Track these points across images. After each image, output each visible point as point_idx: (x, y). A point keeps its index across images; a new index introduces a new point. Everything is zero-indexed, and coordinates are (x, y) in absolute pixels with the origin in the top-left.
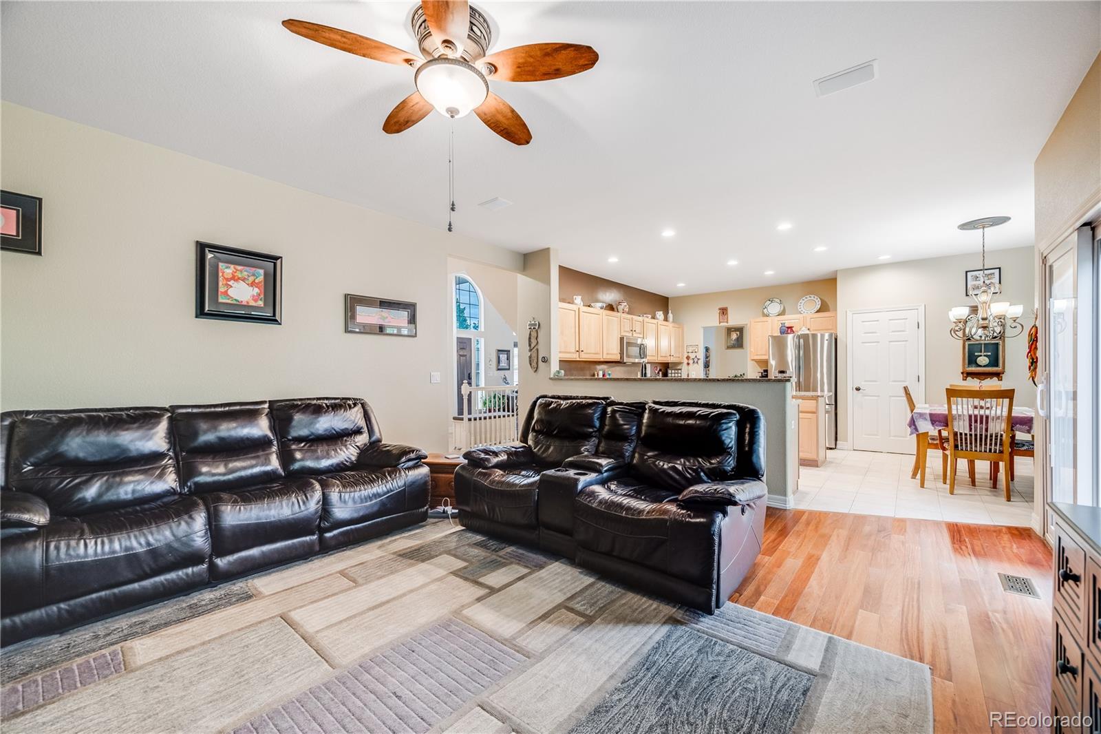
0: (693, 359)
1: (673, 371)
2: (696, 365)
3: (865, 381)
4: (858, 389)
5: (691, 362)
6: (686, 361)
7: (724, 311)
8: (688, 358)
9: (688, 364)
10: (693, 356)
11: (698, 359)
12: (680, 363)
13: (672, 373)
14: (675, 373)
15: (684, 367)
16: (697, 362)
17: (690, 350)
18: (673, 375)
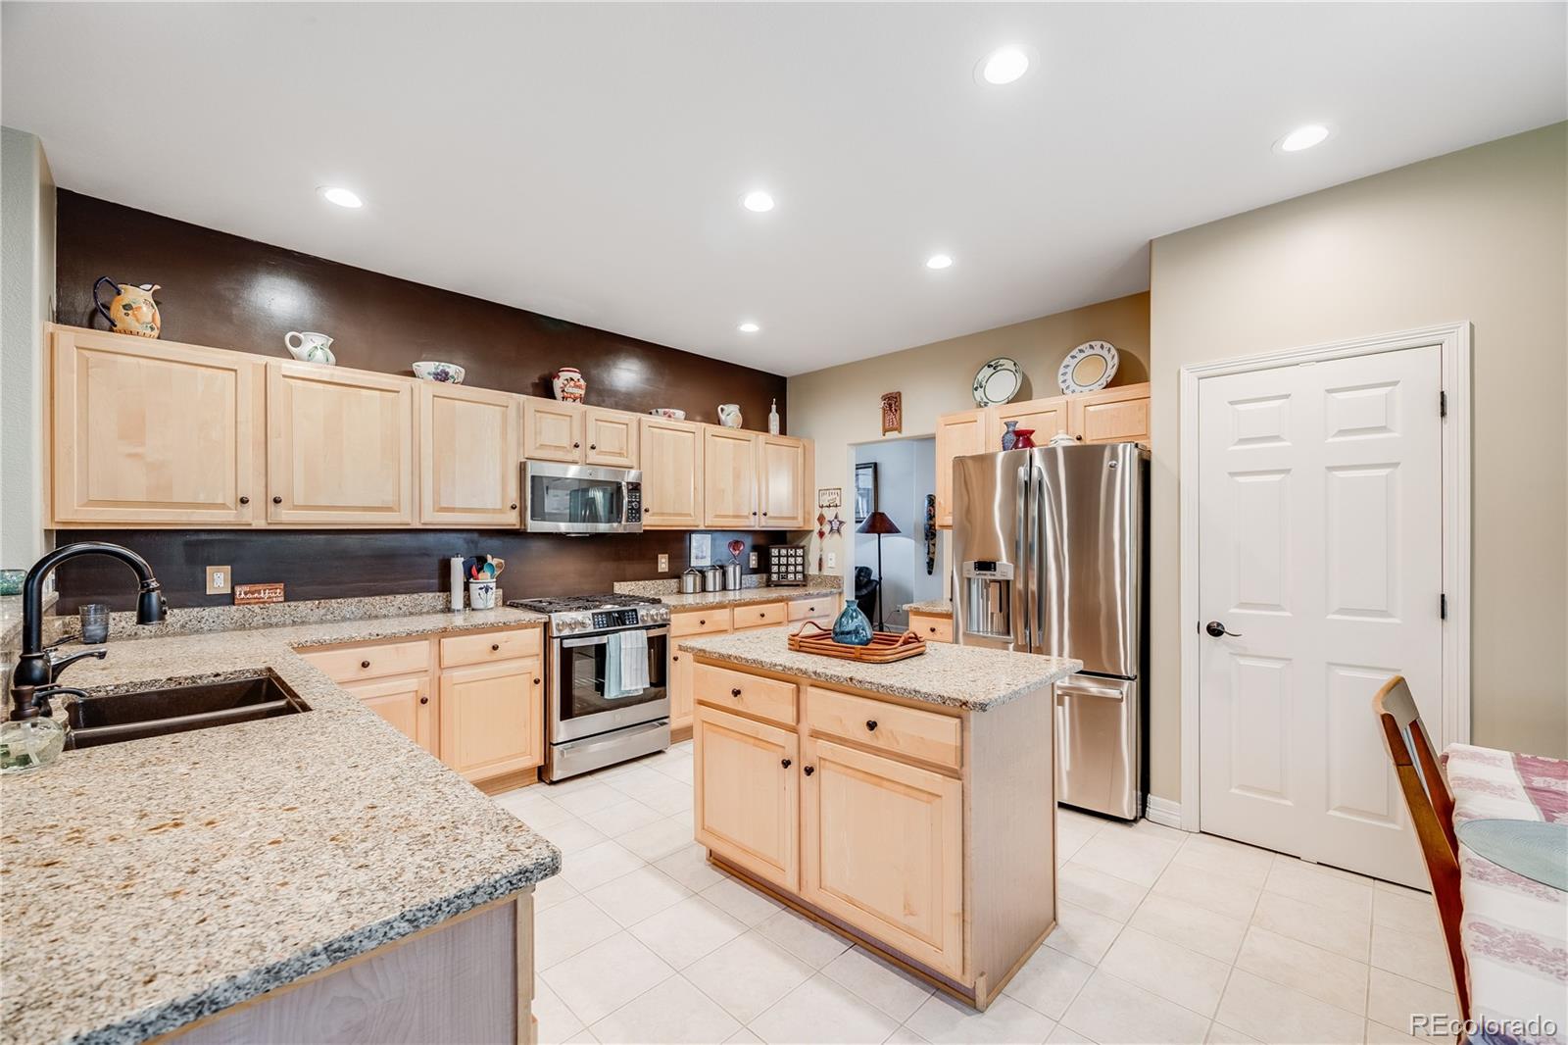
0: (831, 522)
1: (783, 552)
2: (836, 535)
3: (1242, 605)
4: (1215, 631)
5: (826, 528)
6: (816, 527)
7: (892, 403)
8: (821, 519)
9: (821, 534)
10: (829, 514)
11: (841, 523)
12: (807, 533)
13: (779, 556)
14: (787, 556)
15: (814, 542)
16: (838, 531)
17: (826, 500)
18: (783, 560)
